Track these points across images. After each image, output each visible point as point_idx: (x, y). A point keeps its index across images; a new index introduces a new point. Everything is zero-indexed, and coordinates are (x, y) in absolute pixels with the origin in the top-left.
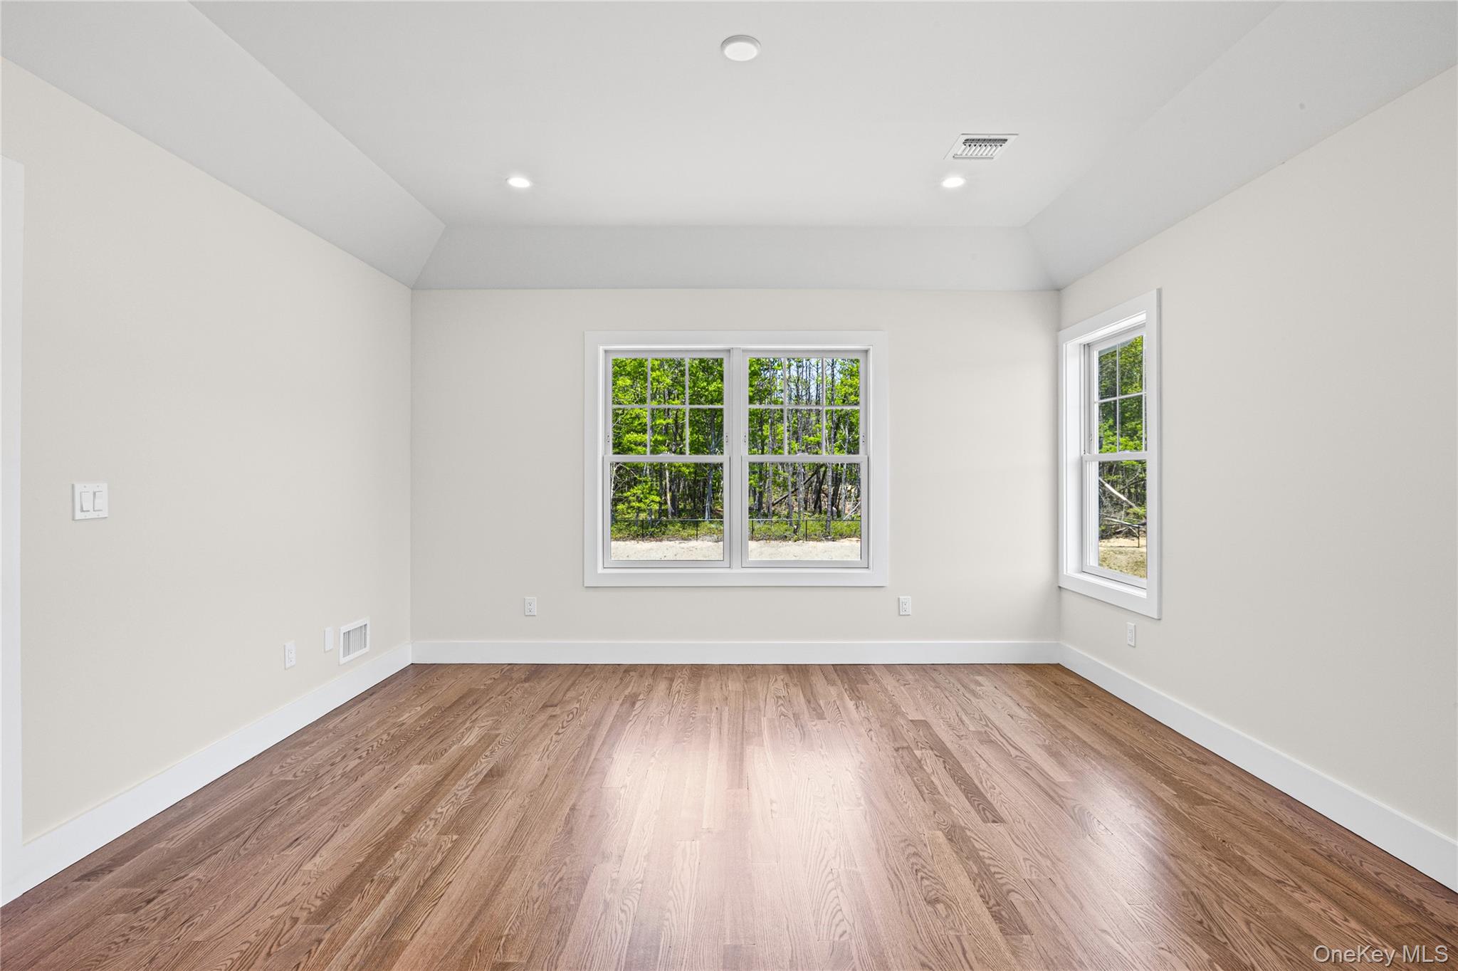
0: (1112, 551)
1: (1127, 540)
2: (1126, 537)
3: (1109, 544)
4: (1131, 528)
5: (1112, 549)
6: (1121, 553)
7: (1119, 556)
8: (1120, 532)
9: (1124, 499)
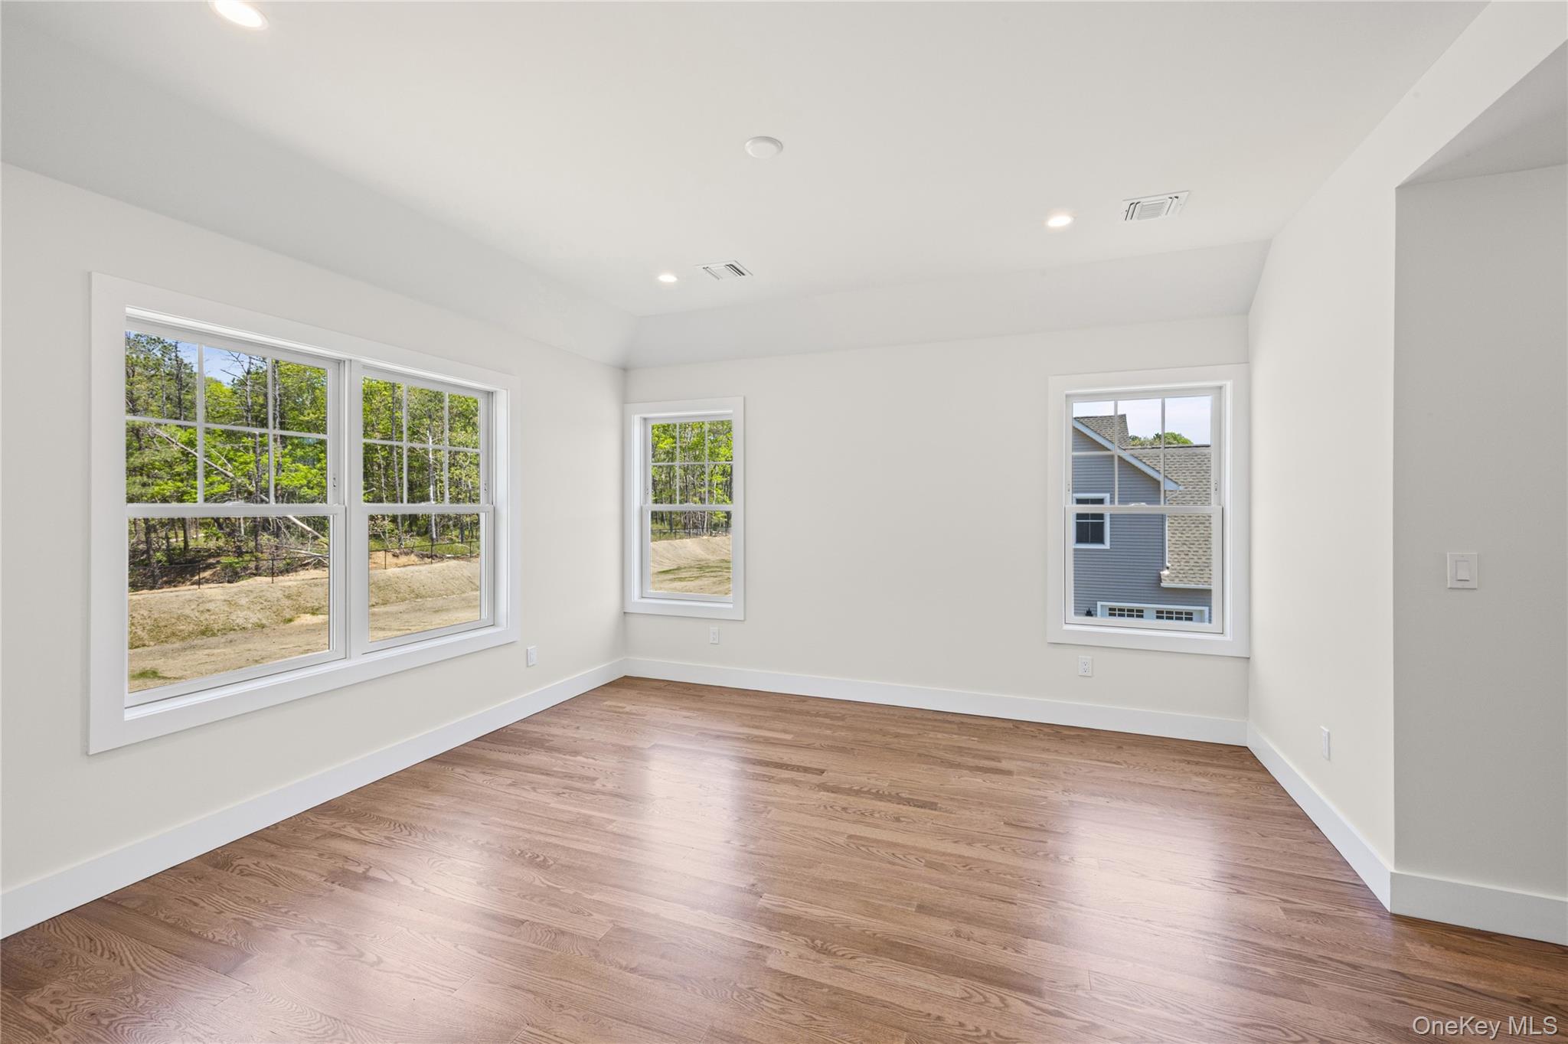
0: (306, 584)
1: (317, 571)
2: (316, 568)
3: (298, 578)
4: (320, 558)
5: (306, 582)
6: (316, 585)
7: (315, 589)
8: (308, 564)
9: (309, 529)
